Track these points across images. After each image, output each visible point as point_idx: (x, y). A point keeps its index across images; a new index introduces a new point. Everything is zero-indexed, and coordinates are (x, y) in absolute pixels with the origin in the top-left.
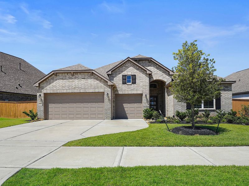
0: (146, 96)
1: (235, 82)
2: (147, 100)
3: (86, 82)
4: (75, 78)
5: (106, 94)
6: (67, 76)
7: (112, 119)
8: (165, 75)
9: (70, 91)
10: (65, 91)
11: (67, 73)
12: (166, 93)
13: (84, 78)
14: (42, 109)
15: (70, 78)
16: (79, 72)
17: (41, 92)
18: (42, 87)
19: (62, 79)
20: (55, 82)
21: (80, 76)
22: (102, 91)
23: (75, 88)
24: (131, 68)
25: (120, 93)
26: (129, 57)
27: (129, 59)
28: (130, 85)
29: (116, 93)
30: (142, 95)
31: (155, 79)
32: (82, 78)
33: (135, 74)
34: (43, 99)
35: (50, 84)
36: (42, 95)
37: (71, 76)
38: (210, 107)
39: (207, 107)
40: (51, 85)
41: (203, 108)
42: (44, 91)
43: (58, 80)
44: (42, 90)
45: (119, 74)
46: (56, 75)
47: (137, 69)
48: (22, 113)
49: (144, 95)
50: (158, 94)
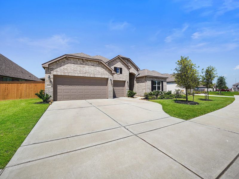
1: (168, 78)
3: (95, 69)
4: (86, 64)
5: (109, 79)
6: (79, 62)
7: (113, 98)
8: (135, 71)
9: (81, 75)
10: (76, 75)
11: (79, 59)
12: (135, 81)
13: (93, 66)
14: (51, 90)
15: (81, 64)
16: (89, 60)
17: (50, 73)
18: (51, 68)
19: (74, 64)
20: (66, 66)
21: (90, 63)
22: (107, 77)
23: (85, 73)
24: (119, 63)
26: (119, 56)
28: (119, 74)
30: (125, 81)
32: (92, 66)
33: (122, 67)
34: (52, 80)
35: (60, 66)
36: (52, 77)
37: (82, 62)
38: (159, 90)
40: (62, 68)
41: (157, 90)
42: (54, 73)
43: (69, 64)
44: (52, 72)
45: (112, 66)
46: (68, 60)
48: (34, 94)
49: (126, 82)
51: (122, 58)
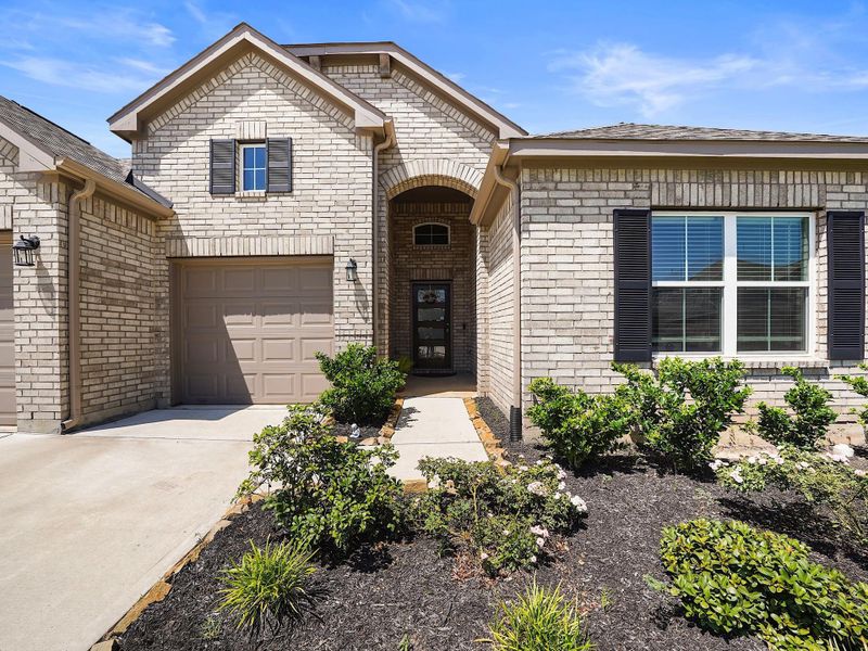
0: (353, 266)
2: (359, 293)
12: (479, 256)
24: (267, 96)
25: (196, 248)
27: (247, 36)
28: (259, 200)
29: (174, 249)
30: (327, 260)
31: (413, 170)
33: (290, 133)
38: (777, 347)
39: (762, 347)
41: (729, 351)
45: (192, 133)
47: (301, 105)
49: (340, 265)
50: (451, 270)
51: (292, 57)
